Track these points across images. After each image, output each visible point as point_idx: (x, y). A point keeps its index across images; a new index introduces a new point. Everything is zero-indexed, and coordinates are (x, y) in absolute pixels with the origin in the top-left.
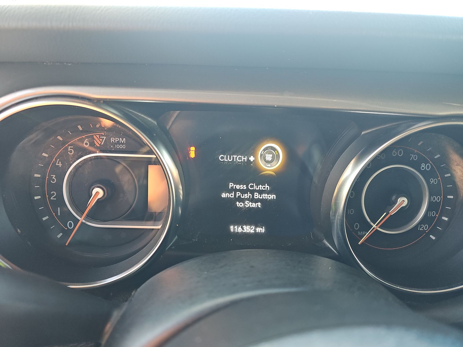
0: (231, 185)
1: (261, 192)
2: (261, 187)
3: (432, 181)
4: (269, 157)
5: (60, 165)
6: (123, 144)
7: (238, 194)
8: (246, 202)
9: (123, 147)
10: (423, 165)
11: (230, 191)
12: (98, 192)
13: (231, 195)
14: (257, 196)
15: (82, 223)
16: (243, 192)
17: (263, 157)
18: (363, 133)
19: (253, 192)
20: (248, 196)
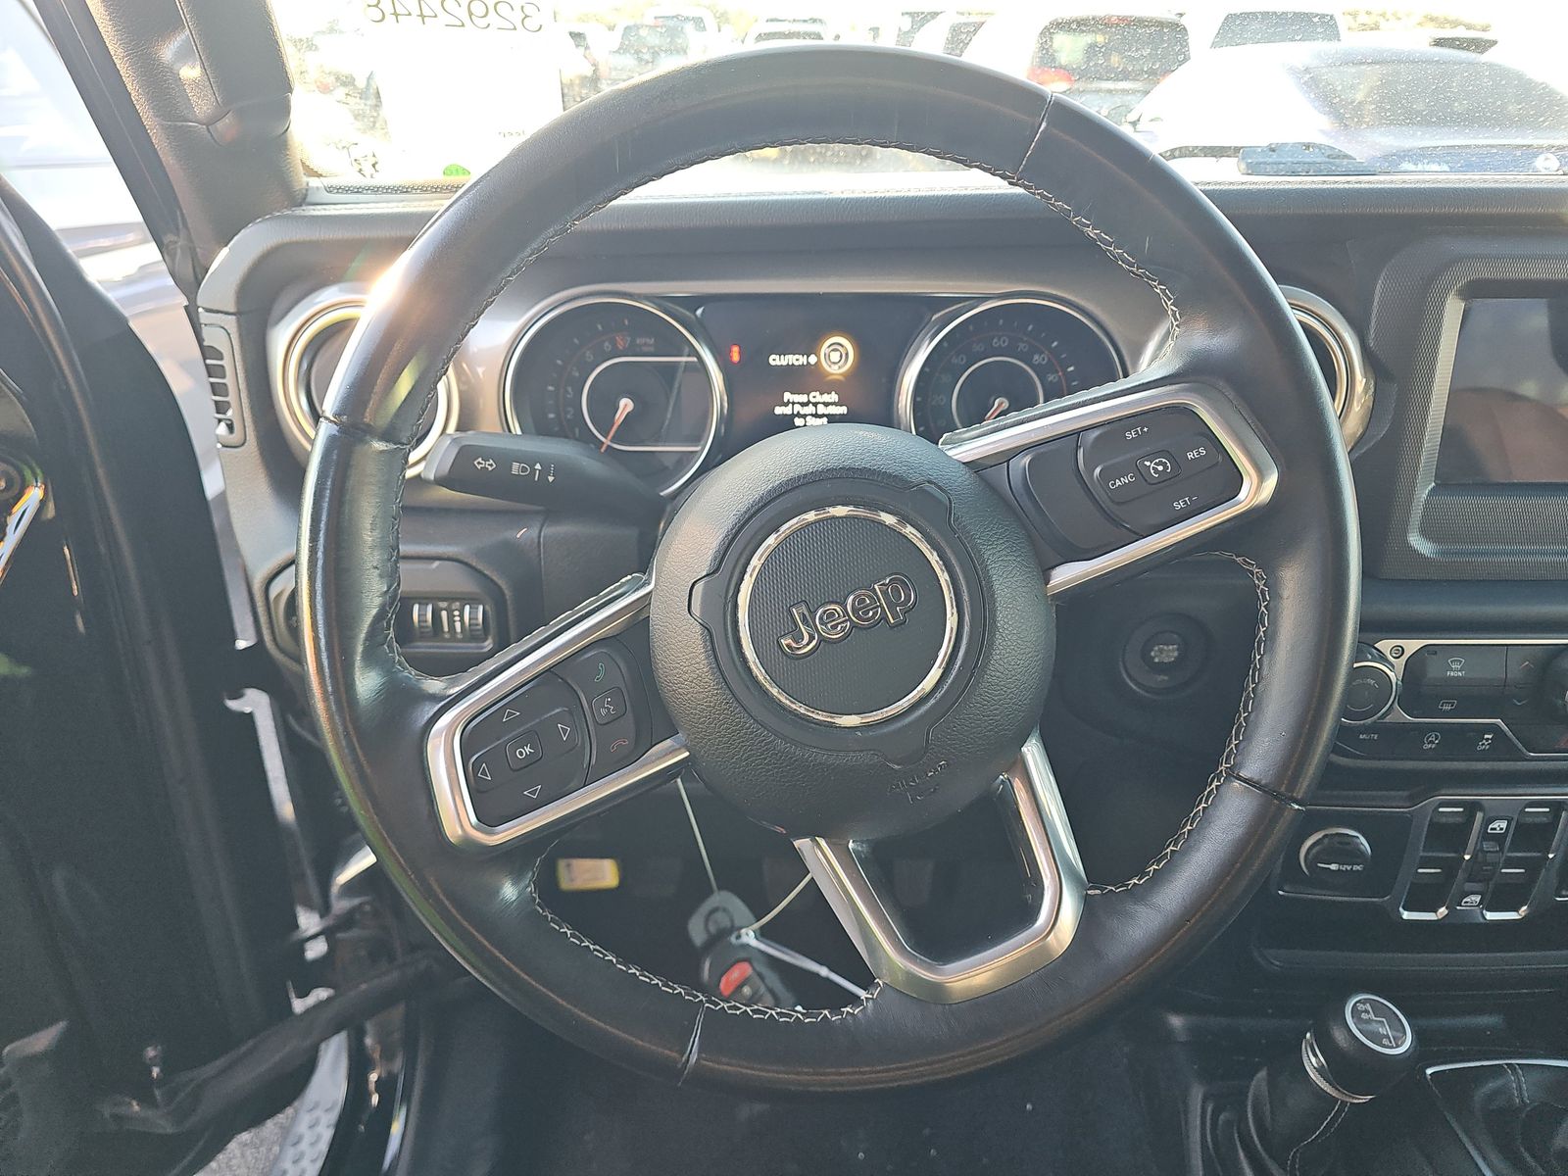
0: (787, 396)
1: (826, 404)
2: (826, 398)
3: (1051, 378)
4: (835, 357)
5: (577, 374)
6: (650, 345)
7: (798, 408)
8: (808, 418)
9: (652, 349)
10: (1036, 357)
11: (786, 405)
12: (626, 405)
13: (787, 410)
14: (821, 410)
15: (608, 446)
16: (803, 405)
17: (828, 357)
18: (933, 318)
19: (815, 405)
20: (810, 409)
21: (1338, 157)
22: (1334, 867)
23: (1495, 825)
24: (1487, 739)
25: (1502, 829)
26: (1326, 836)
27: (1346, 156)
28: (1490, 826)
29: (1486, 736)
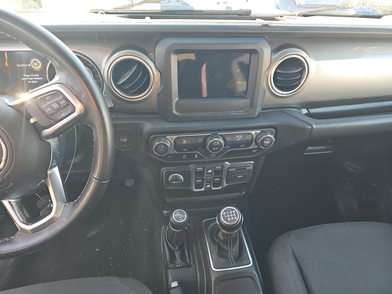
0: (25, 75)
2: (36, 75)
7: (28, 78)
8: (32, 81)
11: (25, 77)
13: (26, 79)
14: (35, 78)
16: (30, 77)
19: (33, 77)
20: (32, 79)
21: (185, 4)
22: (174, 182)
23: (209, 171)
24: (196, 156)
25: (211, 172)
26: (172, 176)
27: (187, 4)
28: (208, 171)
29: (196, 155)
